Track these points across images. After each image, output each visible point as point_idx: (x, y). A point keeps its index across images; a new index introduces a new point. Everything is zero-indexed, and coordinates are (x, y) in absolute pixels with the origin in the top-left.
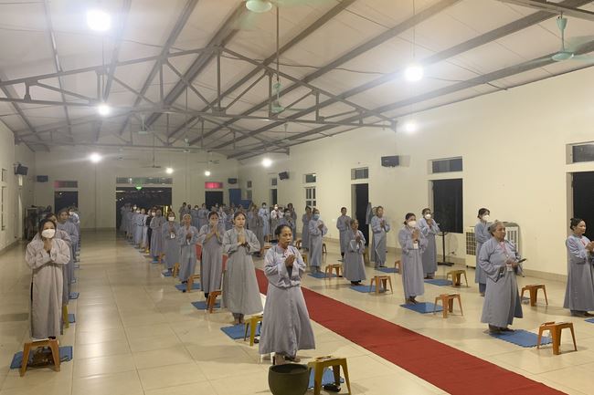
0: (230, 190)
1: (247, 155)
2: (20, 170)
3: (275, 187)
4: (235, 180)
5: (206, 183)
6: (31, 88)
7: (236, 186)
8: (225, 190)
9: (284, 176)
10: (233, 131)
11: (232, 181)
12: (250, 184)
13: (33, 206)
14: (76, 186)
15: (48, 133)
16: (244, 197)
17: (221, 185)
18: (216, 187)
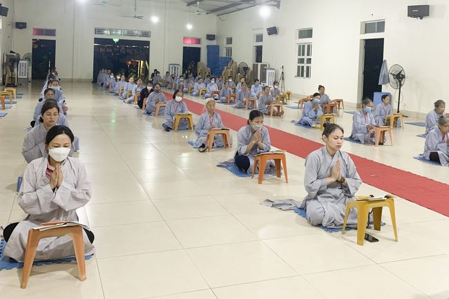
0: (208, 46)
1: (227, 10)
2: (1, 11)
3: (259, 44)
4: (214, 36)
5: (184, 38)
7: (214, 43)
8: (203, 46)
9: (273, 31)
11: (210, 37)
12: (230, 41)
13: (11, 52)
14: (54, 35)
16: (223, 54)
17: (198, 41)
18: (194, 42)
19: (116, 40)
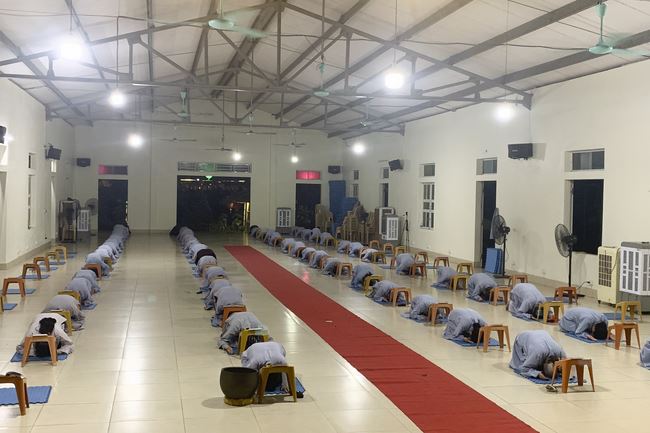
0: (330, 182)
3: (386, 181)
4: (339, 168)
7: (339, 177)
11: (334, 170)
12: (356, 176)
13: (69, 199)
14: (126, 173)
16: (350, 193)
17: (318, 175)
18: (311, 177)
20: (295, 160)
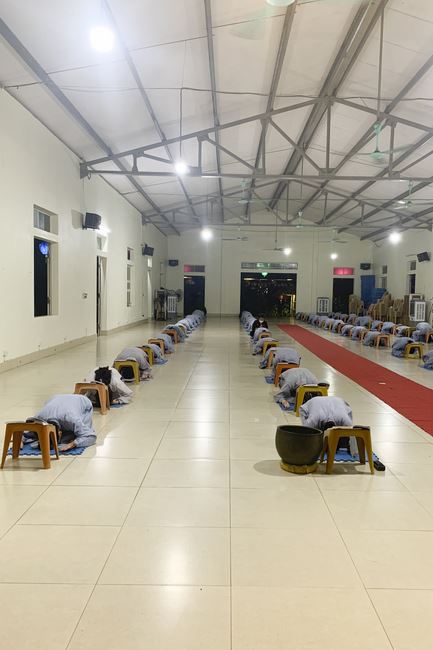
0: (362, 277)
2: (147, 251)
3: (413, 272)
4: (369, 265)
5: (335, 269)
6: (138, 159)
7: (369, 273)
8: (357, 277)
9: (424, 257)
10: (362, 204)
11: (365, 266)
12: (385, 270)
13: (162, 288)
15: (171, 214)
16: (379, 285)
17: (352, 271)
18: (346, 273)
19: (265, 274)
20: (334, 256)
